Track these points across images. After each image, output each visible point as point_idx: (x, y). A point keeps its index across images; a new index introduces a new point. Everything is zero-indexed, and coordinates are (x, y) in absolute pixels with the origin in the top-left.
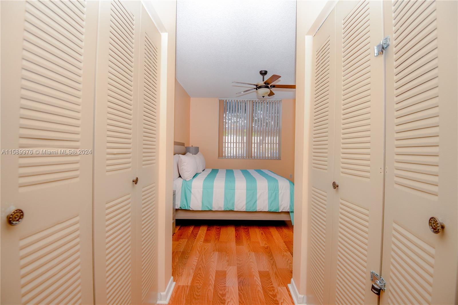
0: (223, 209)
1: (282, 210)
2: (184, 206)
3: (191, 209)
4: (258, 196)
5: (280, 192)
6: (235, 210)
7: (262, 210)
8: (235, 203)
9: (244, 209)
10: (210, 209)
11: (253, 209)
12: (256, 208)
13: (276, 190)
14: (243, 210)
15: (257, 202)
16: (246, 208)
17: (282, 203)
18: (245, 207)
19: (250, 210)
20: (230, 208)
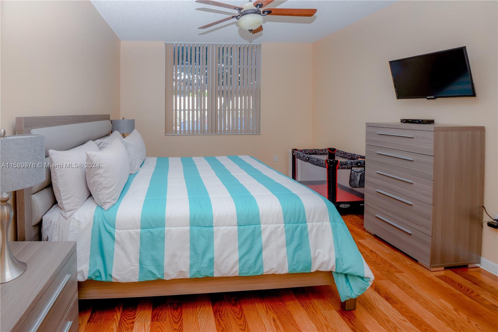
0: (188, 276)
1: (319, 268)
2: (98, 274)
3: (113, 281)
4: (264, 237)
5: (309, 225)
6: (216, 275)
7: (276, 272)
8: (215, 259)
9: (235, 272)
10: (158, 278)
11: (256, 270)
12: (261, 267)
13: (300, 221)
14: (233, 274)
15: (264, 254)
16: (240, 271)
17: (318, 251)
18: (237, 268)
19: (248, 273)
20: (205, 273)
